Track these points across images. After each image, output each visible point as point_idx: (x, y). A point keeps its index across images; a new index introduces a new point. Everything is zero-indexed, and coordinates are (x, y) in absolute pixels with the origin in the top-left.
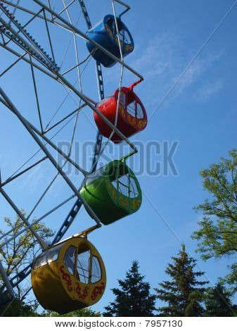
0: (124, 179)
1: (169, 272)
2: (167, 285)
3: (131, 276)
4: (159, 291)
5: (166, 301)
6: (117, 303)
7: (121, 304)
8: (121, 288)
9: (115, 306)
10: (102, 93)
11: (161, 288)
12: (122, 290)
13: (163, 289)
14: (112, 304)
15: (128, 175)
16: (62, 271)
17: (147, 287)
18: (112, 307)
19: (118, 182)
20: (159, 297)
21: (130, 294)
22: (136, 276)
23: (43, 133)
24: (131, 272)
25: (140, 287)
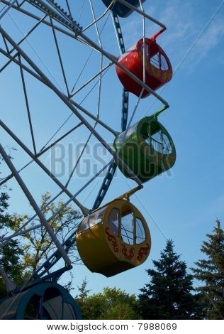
0: (157, 136)
1: (204, 250)
2: (204, 264)
3: (166, 256)
4: (195, 271)
5: (203, 280)
6: (152, 285)
7: (157, 285)
8: (156, 269)
9: (151, 288)
10: (122, 46)
11: (196, 267)
12: (157, 271)
13: (200, 268)
14: (148, 286)
15: (160, 131)
16: (107, 233)
17: (183, 266)
18: (148, 289)
19: (151, 139)
20: (195, 276)
21: (165, 275)
22: (171, 255)
23: (70, 96)
24: (166, 251)
25: (176, 267)
